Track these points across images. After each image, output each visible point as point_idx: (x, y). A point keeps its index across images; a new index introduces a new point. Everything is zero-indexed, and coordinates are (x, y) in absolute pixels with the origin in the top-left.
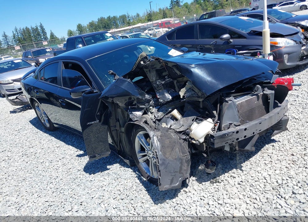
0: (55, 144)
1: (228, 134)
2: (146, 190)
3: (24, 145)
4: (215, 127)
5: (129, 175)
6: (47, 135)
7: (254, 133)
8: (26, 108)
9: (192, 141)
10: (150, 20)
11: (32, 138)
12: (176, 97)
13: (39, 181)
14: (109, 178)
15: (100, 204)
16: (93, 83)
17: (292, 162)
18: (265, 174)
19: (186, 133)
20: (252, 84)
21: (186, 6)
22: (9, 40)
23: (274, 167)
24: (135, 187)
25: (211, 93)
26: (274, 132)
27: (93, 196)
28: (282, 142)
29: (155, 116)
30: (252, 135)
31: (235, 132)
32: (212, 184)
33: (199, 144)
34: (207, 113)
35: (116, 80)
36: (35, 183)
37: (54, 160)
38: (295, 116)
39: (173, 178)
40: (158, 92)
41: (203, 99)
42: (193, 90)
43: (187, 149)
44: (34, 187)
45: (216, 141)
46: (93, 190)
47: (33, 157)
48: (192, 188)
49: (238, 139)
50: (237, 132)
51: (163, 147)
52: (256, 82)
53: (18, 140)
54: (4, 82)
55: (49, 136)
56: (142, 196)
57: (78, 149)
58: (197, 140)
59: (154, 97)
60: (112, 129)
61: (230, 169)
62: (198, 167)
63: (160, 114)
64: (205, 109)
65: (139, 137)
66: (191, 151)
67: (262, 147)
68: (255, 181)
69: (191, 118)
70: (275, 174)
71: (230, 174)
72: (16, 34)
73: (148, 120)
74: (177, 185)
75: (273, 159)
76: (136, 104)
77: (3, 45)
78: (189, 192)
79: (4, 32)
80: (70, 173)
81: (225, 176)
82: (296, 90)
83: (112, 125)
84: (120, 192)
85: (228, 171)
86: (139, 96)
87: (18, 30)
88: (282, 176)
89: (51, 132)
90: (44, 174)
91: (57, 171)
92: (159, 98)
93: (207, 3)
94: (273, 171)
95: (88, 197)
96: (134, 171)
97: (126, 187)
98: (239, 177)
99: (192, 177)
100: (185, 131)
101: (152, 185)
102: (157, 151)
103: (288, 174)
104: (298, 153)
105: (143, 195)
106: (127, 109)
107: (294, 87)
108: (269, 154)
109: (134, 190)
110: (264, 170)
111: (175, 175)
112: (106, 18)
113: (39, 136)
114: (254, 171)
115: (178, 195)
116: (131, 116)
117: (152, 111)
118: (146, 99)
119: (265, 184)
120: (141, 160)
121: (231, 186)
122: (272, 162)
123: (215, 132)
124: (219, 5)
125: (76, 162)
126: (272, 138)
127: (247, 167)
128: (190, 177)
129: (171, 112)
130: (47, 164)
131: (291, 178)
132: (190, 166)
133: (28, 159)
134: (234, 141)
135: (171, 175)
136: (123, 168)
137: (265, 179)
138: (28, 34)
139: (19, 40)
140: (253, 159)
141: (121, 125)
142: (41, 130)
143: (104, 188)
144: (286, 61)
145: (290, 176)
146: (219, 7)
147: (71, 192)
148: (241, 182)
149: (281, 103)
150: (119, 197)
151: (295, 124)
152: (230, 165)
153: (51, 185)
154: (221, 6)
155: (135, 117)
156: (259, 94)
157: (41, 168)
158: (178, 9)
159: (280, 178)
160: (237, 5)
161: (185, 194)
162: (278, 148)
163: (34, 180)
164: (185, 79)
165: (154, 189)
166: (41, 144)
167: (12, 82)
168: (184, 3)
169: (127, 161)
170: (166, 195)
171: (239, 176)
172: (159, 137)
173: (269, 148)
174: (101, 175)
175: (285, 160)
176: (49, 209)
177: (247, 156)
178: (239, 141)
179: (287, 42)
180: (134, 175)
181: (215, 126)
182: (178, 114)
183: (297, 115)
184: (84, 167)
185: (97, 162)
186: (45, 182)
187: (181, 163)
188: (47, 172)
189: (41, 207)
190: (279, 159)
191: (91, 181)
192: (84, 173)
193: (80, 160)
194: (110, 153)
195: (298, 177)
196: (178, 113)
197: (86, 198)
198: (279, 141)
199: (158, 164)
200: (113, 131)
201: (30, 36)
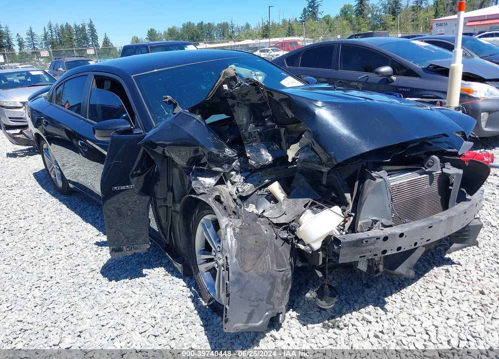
0: (65, 217)
1: (368, 240)
2: (202, 324)
3: (13, 213)
4: (345, 223)
5: (178, 292)
6: (55, 200)
7: (416, 244)
8: (34, 151)
9: (299, 245)
10: (265, 36)
11: (29, 203)
12: (280, 160)
13: (17, 281)
14: (142, 292)
15: (113, 339)
16: (137, 117)
17: (481, 307)
18: (428, 324)
19: (289, 228)
20: (424, 152)
21: (327, 20)
22: (36, 41)
23: (446, 313)
24: (183, 316)
25: (345, 159)
26: (452, 246)
27: (104, 323)
28: (464, 266)
29: (238, 190)
30: (413, 247)
31: (382, 238)
32: (325, 330)
33: (311, 252)
34: (334, 195)
35: (176, 115)
36: (10, 283)
37: (55, 246)
38: (492, 221)
39: (253, 310)
40: (249, 146)
41: (329, 169)
42: (313, 150)
43: (287, 258)
44: (5, 290)
45: (342, 252)
46: (108, 310)
47: (21, 235)
48: (287, 331)
49: (384, 252)
50: (386, 239)
51: (241, 249)
52: (432, 150)
53: (6, 203)
54: (8, 105)
55: (59, 202)
56: (193, 335)
57: (101, 233)
58: (308, 245)
59: (242, 154)
60: (159, 203)
61: (363, 305)
62: (306, 293)
63: (248, 188)
64: (331, 187)
65: (203, 225)
66: (295, 263)
67: (427, 271)
68: (407, 336)
69: (302, 201)
70: (446, 326)
71: (362, 315)
72: (49, 33)
73: (224, 196)
74: (258, 324)
75: (446, 295)
76: (206, 163)
77: (27, 48)
78: (281, 339)
79: (30, 27)
80: (76, 273)
81: (351, 316)
82: (495, 175)
83: (158, 196)
84: (155, 320)
85: (359, 309)
86: (212, 149)
87: (52, 27)
88: (460, 331)
89: (63, 197)
90: (30, 269)
91: (54, 266)
92: (249, 158)
93: (361, 20)
94: (442, 319)
95: (95, 324)
96: (187, 285)
97: (167, 314)
98: (377, 322)
99: (290, 312)
100: (288, 224)
101: (215, 315)
102: (228, 256)
103: (471, 329)
104: (493, 290)
105: (195, 334)
106: (188, 170)
107: (492, 171)
108: (438, 286)
109: (181, 320)
110: (427, 315)
111: (257, 306)
112: (196, 25)
113: (43, 200)
114: (408, 316)
115: (260, 343)
116: (194, 184)
117: (234, 180)
118: (225, 156)
119: (426, 343)
120: (202, 268)
121: (360, 338)
122: (442, 301)
123: (344, 233)
124: (379, 26)
125: (91, 254)
126: (447, 256)
127: (394, 306)
128: (288, 310)
129: (267, 185)
130: (41, 252)
131: (476, 337)
132: (289, 291)
133: (12, 238)
134: (377, 255)
135: (251, 305)
136: (170, 277)
137: (427, 334)
138: (69, 35)
139: (53, 43)
140: (407, 291)
141: (176, 199)
142: (48, 191)
143: (128, 310)
144: (483, 124)
145: (474, 335)
146: (380, 28)
147: (68, 310)
148: (380, 332)
149: (471, 195)
150: (151, 331)
151: (491, 235)
152: (364, 297)
153: (36, 291)
154: (383, 27)
155: (201, 187)
156: (434, 173)
157: (29, 258)
158: (313, 23)
159: (455, 335)
160: (409, 28)
161: (274, 341)
162: (456, 276)
163: (10, 277)
164: (301, 127)
165: (218, 324)
166: (40, 215)
167: (21, 105)
168: (324, 15)
169: (179, 266)
170: (237, 340)
171: (379, 320)
172: (237, 230)
173: (439, 274)
174: (128, 284)
175: (468, 300)
176: (20, 336)
177: (397, 283)
178: (387, 256)
179: (490, 91)
180: (187, 292)
181: (345, 221)
182: (280, 191)
183: (495, 219)
184: (103, 265)
185: (127, 260)
186: (27, 284)
187: (273, 284)
188: (37, 266)
189: (7, 330)
190: (456, 298)
191: (108, 293)
192: (100, 276)
193: (99, 253)
194: (149, 247)
195: (491, 338)
196: (280, 189)
197: (91, 324)
198: (459, 264)
199: (228, 282)
200: (160, 207)
201: (71, 38)
